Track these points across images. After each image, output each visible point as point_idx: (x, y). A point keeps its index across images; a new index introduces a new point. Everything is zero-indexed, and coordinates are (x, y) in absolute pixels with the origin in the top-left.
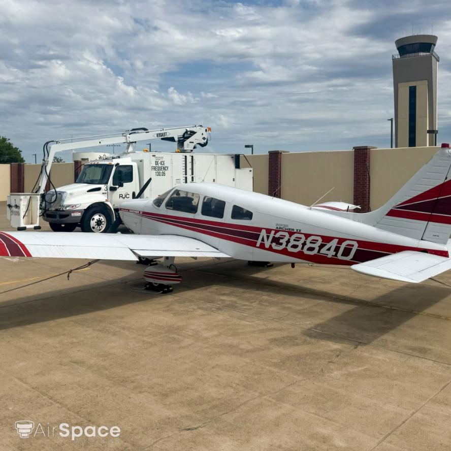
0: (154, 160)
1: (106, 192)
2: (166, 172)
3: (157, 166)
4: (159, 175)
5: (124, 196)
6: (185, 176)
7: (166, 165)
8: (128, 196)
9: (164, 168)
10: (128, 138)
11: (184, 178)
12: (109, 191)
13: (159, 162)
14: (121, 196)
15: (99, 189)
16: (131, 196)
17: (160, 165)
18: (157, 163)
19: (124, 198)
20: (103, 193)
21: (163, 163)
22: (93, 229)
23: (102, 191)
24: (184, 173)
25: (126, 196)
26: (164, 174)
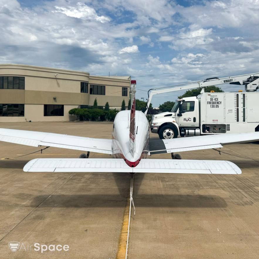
0: (209, 97)
1: (175, 117)
2: (219, 105)
3: (212, 101)
4: (213, 107)
5: (187, 120)
6: (237, 108)
7: (219, 100)
8: (190, 120)
9: (218, 103)
10: (200, 85)
11: (236, 109)
12: (177, 116)
13: (214, 98)
14: (185, 119)
15: (171, 115)
16: (192, 120)
17: (214, 101)
18: (212, 99)
19: (187, 121)
20: (173, 117)
21: (216, 99)
22: (165, 138)
23: (173, 116)
24: (236, 106)
25: (188, 120)
26: (217, 106)
